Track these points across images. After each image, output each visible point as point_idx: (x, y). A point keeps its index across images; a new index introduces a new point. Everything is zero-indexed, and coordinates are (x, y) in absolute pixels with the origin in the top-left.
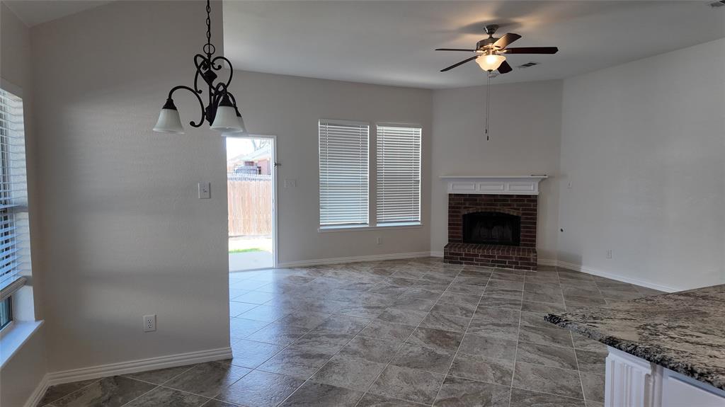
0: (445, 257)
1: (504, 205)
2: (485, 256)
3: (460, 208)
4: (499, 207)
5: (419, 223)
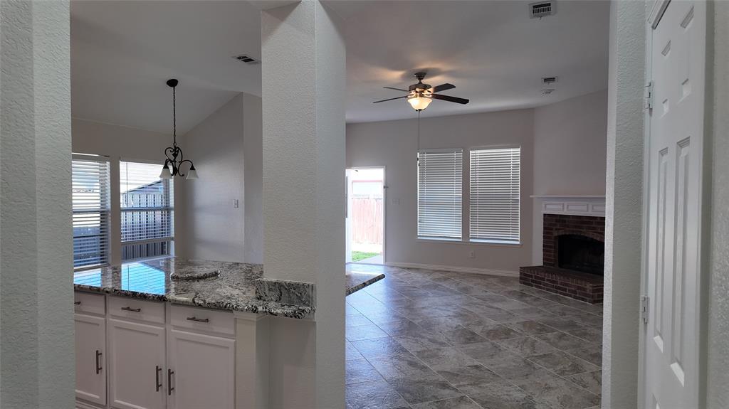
0: (521, 278)
1: (589, 228)
2: (551, 281)
3: (552, 229)
4: (585, 230)
5: (518, 243)
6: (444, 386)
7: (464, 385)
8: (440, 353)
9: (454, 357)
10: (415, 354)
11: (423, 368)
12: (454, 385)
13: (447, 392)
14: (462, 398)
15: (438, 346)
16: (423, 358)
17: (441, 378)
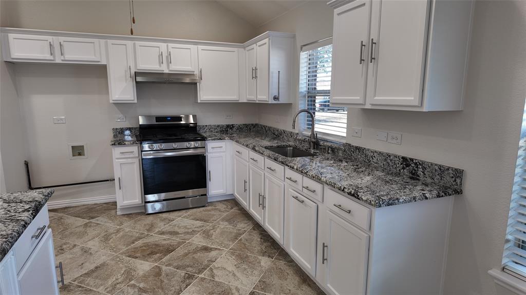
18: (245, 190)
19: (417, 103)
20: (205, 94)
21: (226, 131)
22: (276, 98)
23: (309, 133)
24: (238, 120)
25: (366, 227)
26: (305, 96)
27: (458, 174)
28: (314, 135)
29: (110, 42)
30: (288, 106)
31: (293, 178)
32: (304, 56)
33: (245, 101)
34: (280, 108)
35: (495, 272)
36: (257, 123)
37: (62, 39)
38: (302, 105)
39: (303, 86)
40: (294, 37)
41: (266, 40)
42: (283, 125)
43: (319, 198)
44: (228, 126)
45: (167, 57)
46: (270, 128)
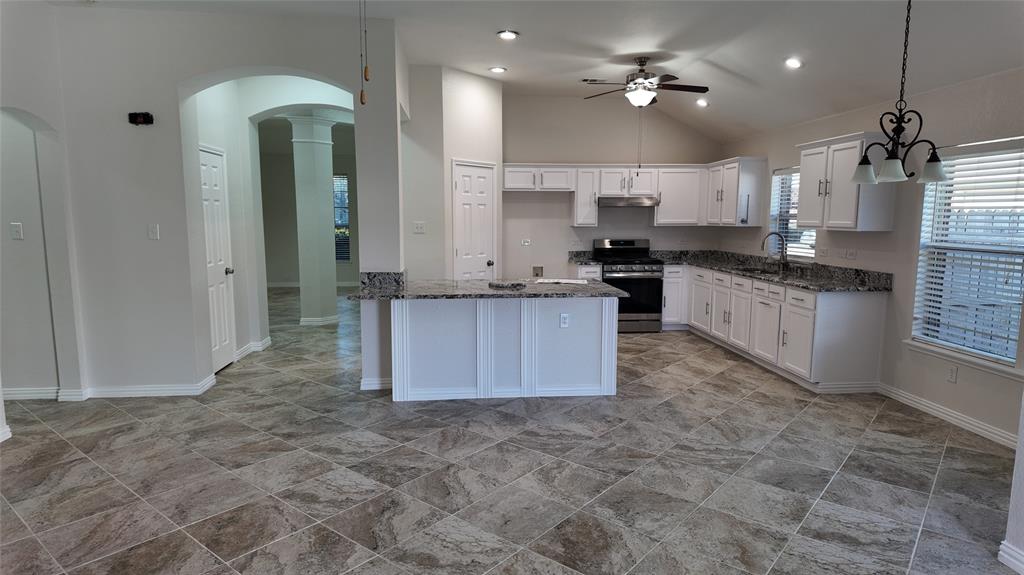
6: (289, 436)
7: (264, 440)
8: (293, 477)
9: (272, 474)
10: (335, 465)
11: (317, 449)
12: (277, 438)
13: (285, 431)
14: (270, 429)
15: (299, 488)
16: (321, 463)
17: (291, 443)
18: (707, 313)
19: (852, 226)
20: (662, 218)
21: (679, 258)
22: (743, 221)
23: (778, 257)
24: (693, 246)
25: (813, 308)
26: (776, 219)
27: (889, 277)
28: (784, 256)
29: (580, 170)
30: (757, 230)
31: (761, 287)
32: (776, 180)
33: (705, 224)
34: (747, 231)
35: (909, 341)
36: (716, 249)
37: (543, 170)
38: (774, 227)
39: (775, 208)
40: (766, 160)
41: (736, 165)
42: (750, 249)
43: (782, 298)
44: (681, 252)
45: (629, 183)
46: (733, 255)
